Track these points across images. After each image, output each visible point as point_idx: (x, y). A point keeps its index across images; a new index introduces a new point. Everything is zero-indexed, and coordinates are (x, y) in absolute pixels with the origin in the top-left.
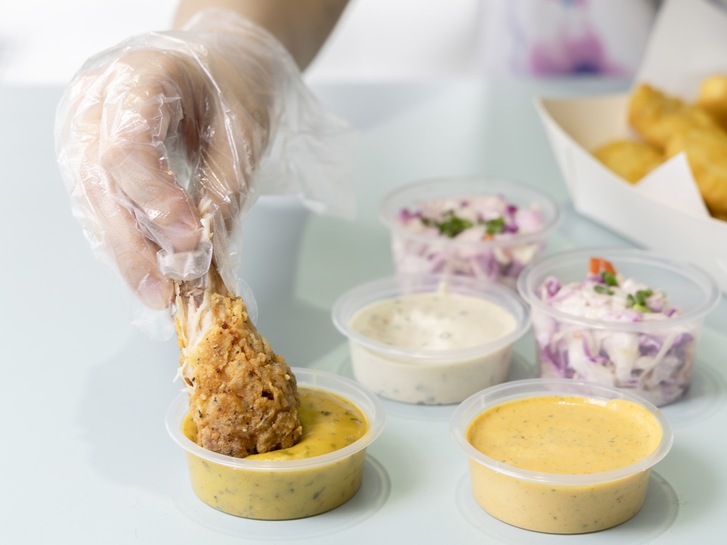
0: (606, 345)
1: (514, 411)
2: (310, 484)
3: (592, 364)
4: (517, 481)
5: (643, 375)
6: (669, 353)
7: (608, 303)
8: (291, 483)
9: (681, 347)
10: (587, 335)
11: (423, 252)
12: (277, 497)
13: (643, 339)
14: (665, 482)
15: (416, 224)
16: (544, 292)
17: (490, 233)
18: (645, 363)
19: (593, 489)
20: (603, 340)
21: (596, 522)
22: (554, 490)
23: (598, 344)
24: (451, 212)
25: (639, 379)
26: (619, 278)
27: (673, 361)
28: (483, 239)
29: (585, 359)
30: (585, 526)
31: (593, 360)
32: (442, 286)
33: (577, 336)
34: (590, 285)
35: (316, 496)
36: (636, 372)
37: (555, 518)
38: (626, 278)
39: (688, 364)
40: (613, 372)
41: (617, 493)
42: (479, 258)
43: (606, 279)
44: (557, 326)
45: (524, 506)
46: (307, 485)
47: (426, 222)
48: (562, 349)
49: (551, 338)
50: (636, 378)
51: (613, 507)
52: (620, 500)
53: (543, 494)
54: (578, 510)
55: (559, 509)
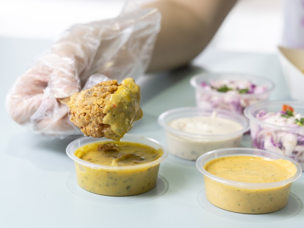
0: (282, 140)
1: (231, 161)
2: (126, 182)
3: (274, 147)
4: (222, 185)
5: (298, 154)
7: (285, 121)
10: (274, 134)
11: (209, 99)
13: (300, 137)
14: (299, 199)
15: (208, 88)
16: (258, 115)
18: (300, 149)
19: (257, 192)
20: (281, 137)
21: (259, 209)
22: (239, 190)
23: (279, 139)
25: (296, 156)
26: (294, 113)
29: (271, 144)
30: (254, 210)
31: (275, 145)
32: (214, 113)
33: (269, 134)
34: (279, 114)
35: (128, 188)
36: (295, 153)
37: (239, 205)
38: (297, 113)
40: (284, 152)
41: (270, 195)
42: (233, 103)
43: (288, 112)
44: (260, 129)
45: (225, 198)
46: (124, 182)
47: (212, 88)
48: (262, 140)
49: (257, 134)
50: (294, 155)
51: (268, 202)
52: (271, 199)
53: (234, 192)
54: (250, 201)
55: (241, 200)
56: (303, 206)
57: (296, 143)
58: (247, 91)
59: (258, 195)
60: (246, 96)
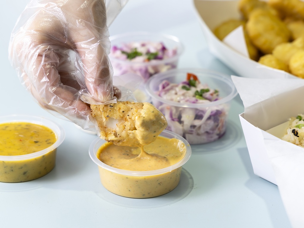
3: (173, 122)
4: (112, 173)
5: (196, 128)
6: (209, 118)
8: (12, 167)
9: (216, 116)
10: (173, 109)
11: (118, 66)
12: (6, 173)
13: (197, 112)
14: (191, 178)
15: (118, 53)
17: (149, 59)
18: (197, 123)
19: (145, 178)
20: (180, 111)
21: (149, 193)
22: (127, 178)
24: (136, 49)
25: (194, 130)
27: (211, 123)
28: (144, 61)
29: (170, 119)
30: (144, 195)
31: (173, 120)
33: (168, 108)
35: (25, 173)
36: (193, 126)
37: (129, 191)
39: (220, 125)
40: (183, 126)
44: (161, 104)
45: (116, 185)
46: (19, 169)
47: (123, 52)
50: (193, 129)
51: (157, 187)
52: (160, 184)
53: (123, 179)
54: (139, 188)
55: (131, 187)
56: (193, 187)
57: (193, 118)
58: (156, 57)
59: (146, 182)
60: (154, 62)
